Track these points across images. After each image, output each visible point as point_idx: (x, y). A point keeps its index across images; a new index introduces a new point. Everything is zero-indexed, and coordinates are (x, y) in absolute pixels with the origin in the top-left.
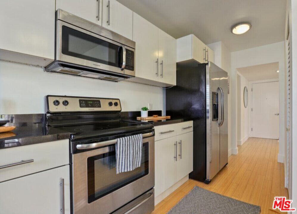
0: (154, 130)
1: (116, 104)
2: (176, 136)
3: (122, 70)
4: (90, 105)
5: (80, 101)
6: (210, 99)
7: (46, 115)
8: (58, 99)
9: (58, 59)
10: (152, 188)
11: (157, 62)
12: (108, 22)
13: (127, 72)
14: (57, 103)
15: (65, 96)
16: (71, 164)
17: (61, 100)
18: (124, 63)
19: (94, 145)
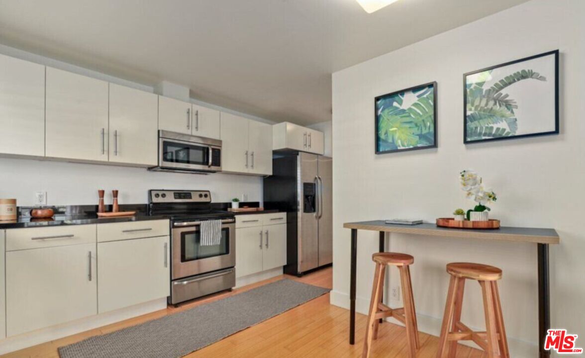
0: (235, 218)
1: (206, 196)
2: (263, 226)
3: (209, 167)
4: (182, 197)
5: (174, 193)
6: (301, 189)
7: (149, 205)
8: (158, 192)
9: (160, 165)
10: (233, 267)
11: (247, 154)
12: (197, 128)
13: (213, 168)
14: (157, 195)
15: (163, 190)
16: (170, 235)
17: (160, 193)
18: (210, 161)
19: (185, 224)
